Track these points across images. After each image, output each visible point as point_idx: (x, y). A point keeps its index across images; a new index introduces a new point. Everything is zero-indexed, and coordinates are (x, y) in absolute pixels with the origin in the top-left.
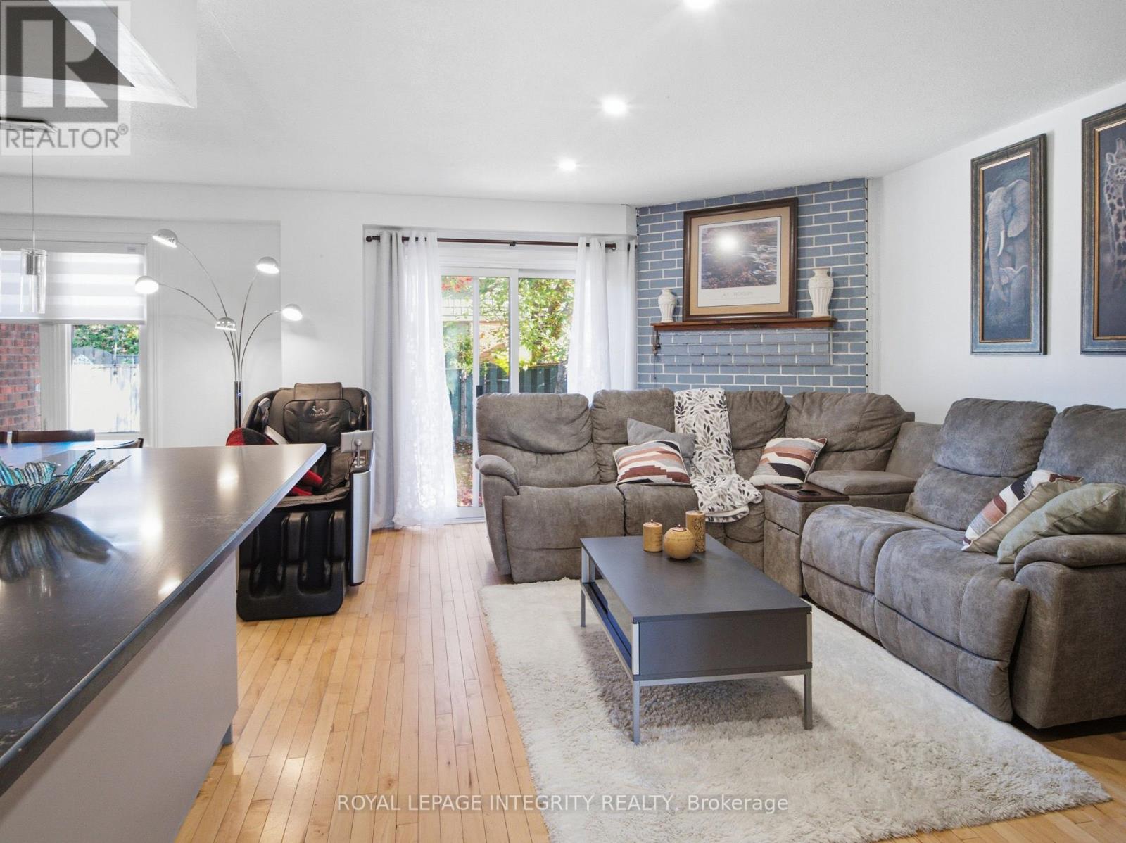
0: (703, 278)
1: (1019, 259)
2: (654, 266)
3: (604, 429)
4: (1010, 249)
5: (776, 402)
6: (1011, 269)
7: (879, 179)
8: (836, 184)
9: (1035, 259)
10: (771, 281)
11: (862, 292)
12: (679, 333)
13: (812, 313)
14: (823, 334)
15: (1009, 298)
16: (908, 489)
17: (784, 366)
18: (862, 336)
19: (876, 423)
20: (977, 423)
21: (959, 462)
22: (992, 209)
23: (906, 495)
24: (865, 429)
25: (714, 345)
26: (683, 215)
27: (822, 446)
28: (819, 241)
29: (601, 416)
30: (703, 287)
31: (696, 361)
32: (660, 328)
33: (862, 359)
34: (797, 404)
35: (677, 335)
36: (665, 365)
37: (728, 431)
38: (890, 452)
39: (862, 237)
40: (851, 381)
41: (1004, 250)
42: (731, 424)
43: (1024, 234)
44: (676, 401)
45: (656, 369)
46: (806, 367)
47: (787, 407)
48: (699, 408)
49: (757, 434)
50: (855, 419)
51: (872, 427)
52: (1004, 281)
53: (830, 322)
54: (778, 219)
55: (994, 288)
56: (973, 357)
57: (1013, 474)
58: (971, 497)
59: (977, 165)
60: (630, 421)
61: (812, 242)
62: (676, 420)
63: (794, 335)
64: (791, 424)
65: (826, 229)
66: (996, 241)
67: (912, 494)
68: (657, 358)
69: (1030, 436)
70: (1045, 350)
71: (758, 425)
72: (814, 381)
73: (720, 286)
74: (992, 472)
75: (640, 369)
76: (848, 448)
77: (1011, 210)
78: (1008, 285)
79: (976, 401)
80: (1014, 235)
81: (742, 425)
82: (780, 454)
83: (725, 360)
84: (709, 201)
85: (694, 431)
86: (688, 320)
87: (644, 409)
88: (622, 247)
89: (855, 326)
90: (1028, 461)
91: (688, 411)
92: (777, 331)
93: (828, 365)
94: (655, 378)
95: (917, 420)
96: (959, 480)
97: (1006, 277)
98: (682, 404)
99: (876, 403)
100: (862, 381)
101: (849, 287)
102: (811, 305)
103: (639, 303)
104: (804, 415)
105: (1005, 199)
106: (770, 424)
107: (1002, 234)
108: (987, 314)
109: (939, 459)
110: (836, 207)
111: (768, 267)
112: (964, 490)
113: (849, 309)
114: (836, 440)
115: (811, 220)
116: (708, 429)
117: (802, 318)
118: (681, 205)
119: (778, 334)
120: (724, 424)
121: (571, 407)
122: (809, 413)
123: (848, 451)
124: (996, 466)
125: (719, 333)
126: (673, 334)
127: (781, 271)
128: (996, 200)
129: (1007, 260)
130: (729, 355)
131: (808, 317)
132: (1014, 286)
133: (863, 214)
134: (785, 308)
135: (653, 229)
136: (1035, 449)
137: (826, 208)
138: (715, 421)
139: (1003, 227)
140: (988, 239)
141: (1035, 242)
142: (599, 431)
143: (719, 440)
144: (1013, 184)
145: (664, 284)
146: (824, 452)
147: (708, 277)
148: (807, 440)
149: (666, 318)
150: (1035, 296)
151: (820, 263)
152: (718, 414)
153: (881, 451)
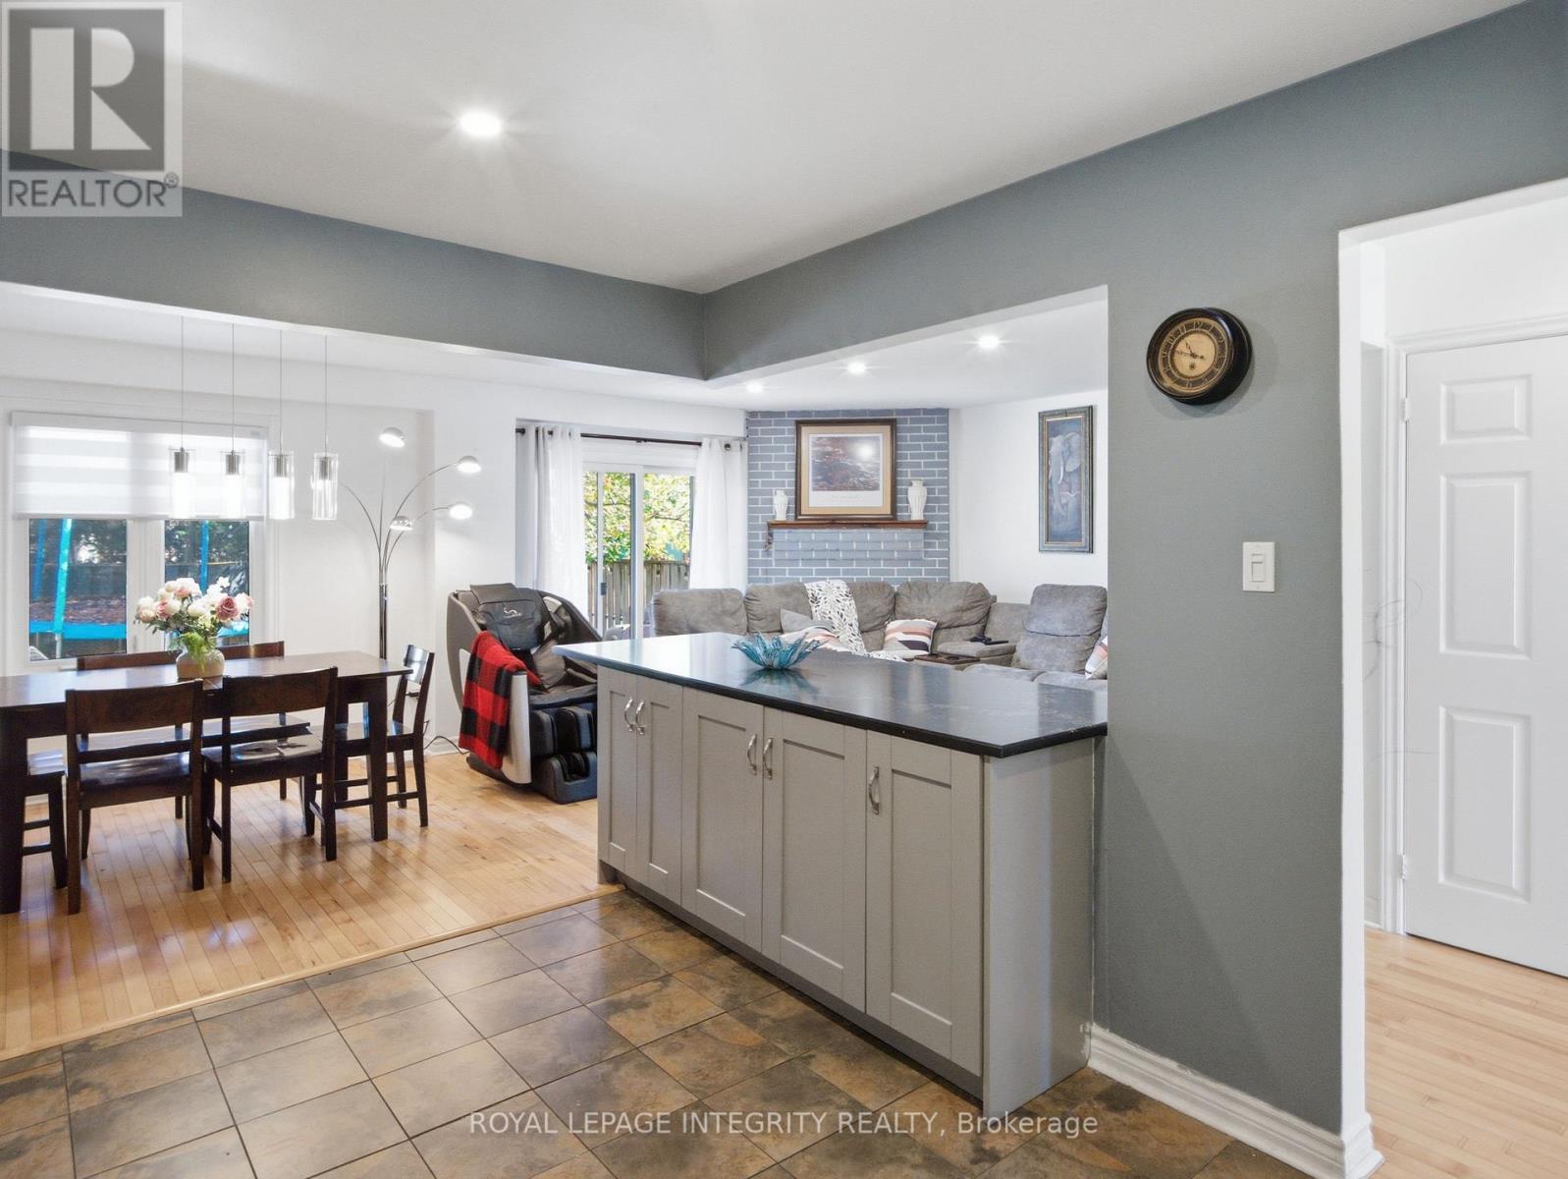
0: (814, 480)
1: (1074, 487)
2: (765, 467)
3: (759, 620)
4: (1067, 480)
5: (887, 590)
6: (1068, 493)
7: (958, 411)
8: (927, 411)
9: (1085, 488)
10: (875, 488)
11: (947, 500)
12: (793, 531)
13: (910, 516)
14: (919, 533)
15: (1067, 512)
16: (1013, 651)
17: (885, 560)
18: (948, 536)
19: (976, 604)
20: (1060, 601)
21: (1049, 628)
22: (1053, 450)
23: (1009, 656)
24: (968, 609)
25: (825, 541)
26: (793, 422)
27: (935, 624)
28: (913, 456)
29: (756, 608)
30: (814, 489)
31: (807, 556)
32: (773, 526)
33: (947, 554)
34: (905, 591)
35: (790, 532)
36: (776, 560)
37: (856, 617)
38: (985, 627)
39: (947, 456)
40: (939, 572)
41: (1063, 480)
42: (859, 611)
43: (1078, 471)
44: (810, 592)
45: (767, 563)
46: (903, 561)
47: (896, 596)
48: (831, 598)
49: (877, 618)
50: (960, 603)
51: (973, 608)
52: (1064, 501)
53: (922, 524)
54: (880, 435)
55: (1056, 506)
56: (1040, 554)
57: (1088, 633)
58: (1064, 651)
59: (1043, 416)
60: (783, 611)
61: (907, 457)
62: (814, 609)
63: (896, 534)
64: (902, 608)
65: (918, 447)
66: (1058, 472)
67: (1015, 654)
68: (768, 553)
69: (1096, 608)
70: (1091, 551)
71: (877, 610)
72: (910, 572)
73: (829, 489)
74: (1075, 633)
75: (750, 563)
76: (955, 624)
77: (1068, 453)
78: (1067, 504)
79: (1054, 587)
80: (1071, 470)
81: (866, 611)
82: (906, 633)
83: (833, 555)
84: (818, 413)
85: (830, 618)
86: (801, 520)
87: (790, 600)
88: (735, 445)
89: (942, 527)
90: (1096, 624)
91: (822, 601)
92: (882, 530)
93: (921, 559)
94: (766, 572)
95: (998, 601)
96: (1053, 641)
97: (1067, 499)
98: (816, 595)
99: (974, 590)
100: (947, 572)
101: (937, 495)
102: (907, 509)
103: (750, 501)
104: (916, 601)
105: (1064, 444)
106: (886, 609)
107: (1062, 468)
108: (1051, 524)
109: (1033, 627)
110: (926, 430)
111: (872, 476)
112: (1059, 647)
113: (937, 513)
114: (946, 619)
115: (906, 436)
116: (842, 616)
117: (900, 520)
118: (792, 413)
119: (882, 533)
120: (854, 611)
121: (731, 601)
122: (920, 600)
123: (955, 627)
124: (1076, 629)
125: (832, 530)
126: (786, 531)
127: (884, 480)
128: (1057, 443)
129: (1066, 486)
130: (838, 550)
131: (906, 520)
132: (1070, 505)
133: (947, 438)
134: (888, 511)
135: (764, 432)
136: (1099, 616)
137: (918, 430)
138: (846, 608)
139: (1062, 463)
140: (1051, 471)
141: (1084, 477)
142: (755, 622)
143: (851, 625)
144: (1070, 435)
145: (776, 484)
146: (937, 629)
147: (818, 480)
148: (923, 620)
149: (781, 517)
150: (1084, 513)
151: (914, 474)
152: (848, 603)
153: (979, 626)
